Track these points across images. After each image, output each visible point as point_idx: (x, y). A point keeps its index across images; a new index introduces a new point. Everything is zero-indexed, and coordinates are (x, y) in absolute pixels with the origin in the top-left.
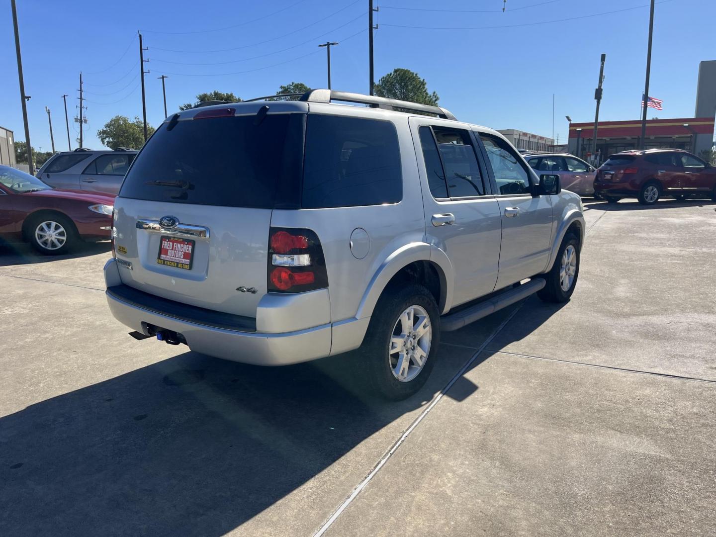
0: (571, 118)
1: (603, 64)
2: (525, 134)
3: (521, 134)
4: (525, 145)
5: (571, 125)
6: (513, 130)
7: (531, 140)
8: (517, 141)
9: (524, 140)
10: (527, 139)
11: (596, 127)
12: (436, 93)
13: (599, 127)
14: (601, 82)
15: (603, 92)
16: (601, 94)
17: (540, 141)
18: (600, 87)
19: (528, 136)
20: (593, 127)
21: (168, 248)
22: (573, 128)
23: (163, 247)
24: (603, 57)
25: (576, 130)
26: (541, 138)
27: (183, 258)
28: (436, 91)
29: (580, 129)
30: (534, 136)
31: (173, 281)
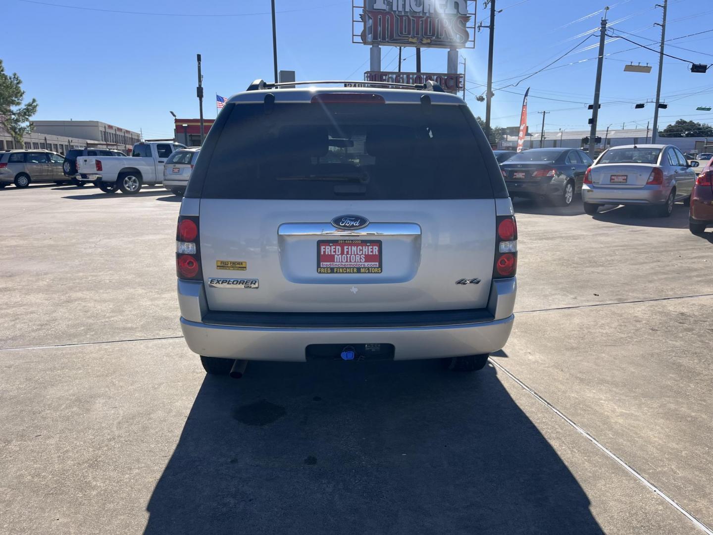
0: (175, 113)
1: (199, 64)
2: (110, 127)
3: (107, 127)
4: (112, 139)
5: (177, 121)
6: (98, 122)
7: (118, 133)
8: (103, 133)
9: (110, 133)
10: (113, 131)
11: (202, 124)
12: (18, 75)
13: (204, 124)
14: (200, 81)
15: (204, 91)
16: (202, 92)
17: (126, 135)
18: (200, 85)
19: (114, 128)
20: (199, 124)
21: (333, 253)
22: (179, 124)
23: (322, 253)
24: (199, 57)
25: (182, 125)
26: (128, 132)
27: (365, 262)
28: (16, 73)
29: (186, 125)
30: (120, 130)
31: (354, 289)
